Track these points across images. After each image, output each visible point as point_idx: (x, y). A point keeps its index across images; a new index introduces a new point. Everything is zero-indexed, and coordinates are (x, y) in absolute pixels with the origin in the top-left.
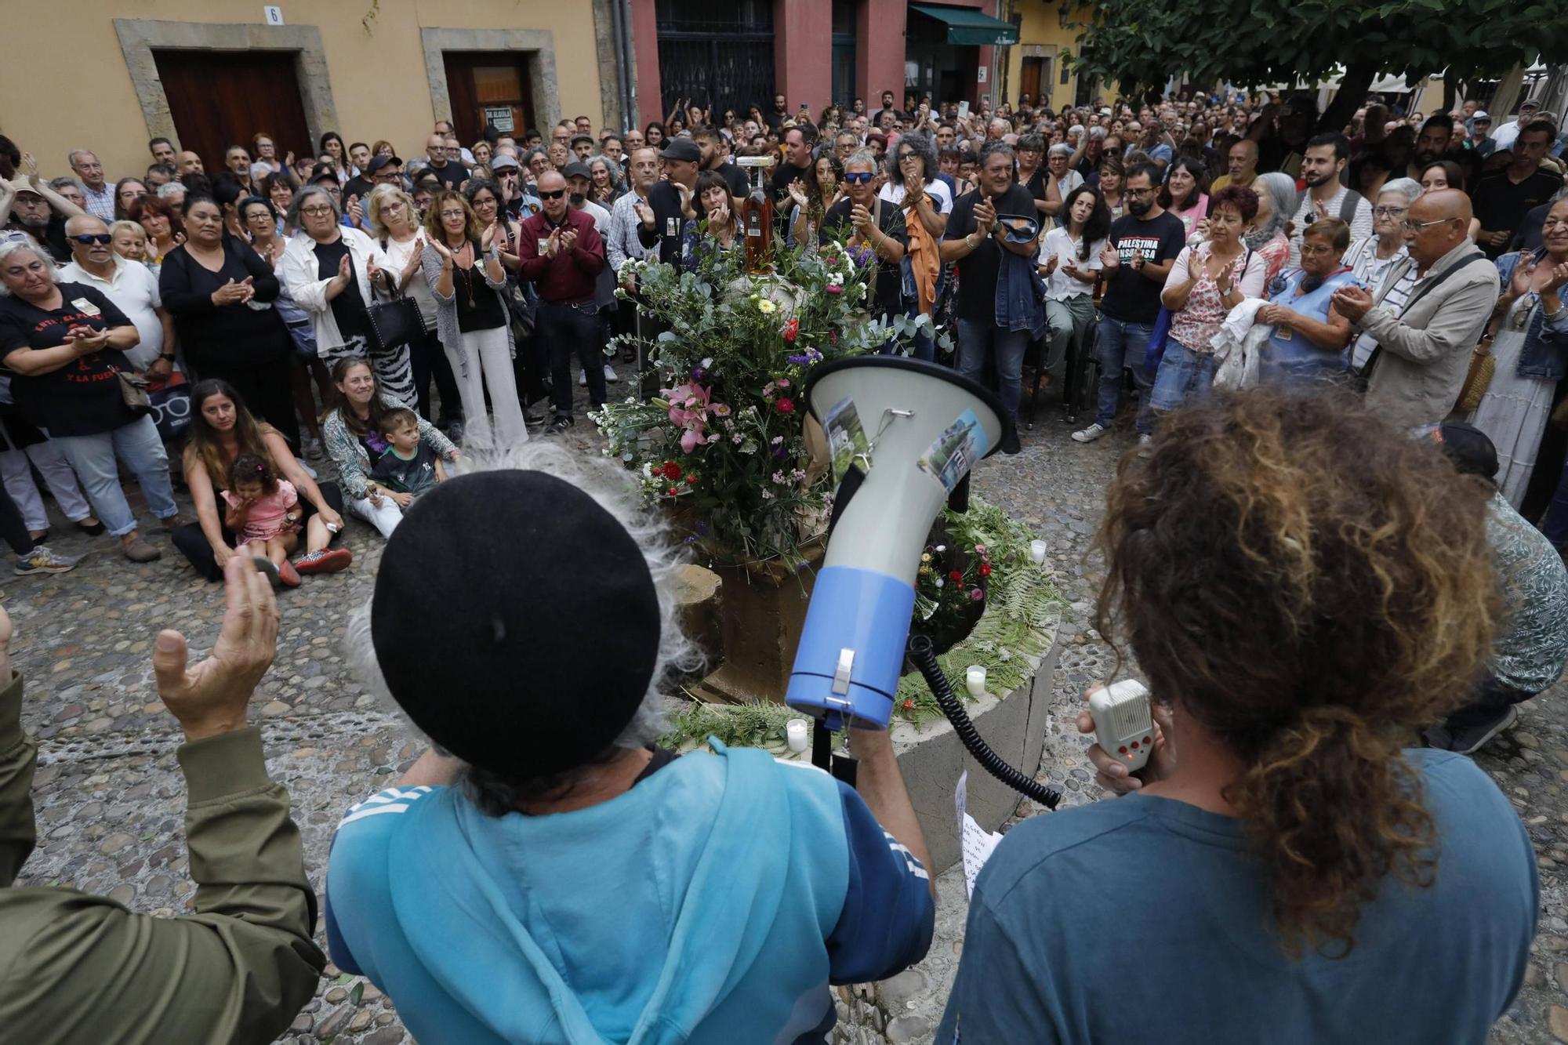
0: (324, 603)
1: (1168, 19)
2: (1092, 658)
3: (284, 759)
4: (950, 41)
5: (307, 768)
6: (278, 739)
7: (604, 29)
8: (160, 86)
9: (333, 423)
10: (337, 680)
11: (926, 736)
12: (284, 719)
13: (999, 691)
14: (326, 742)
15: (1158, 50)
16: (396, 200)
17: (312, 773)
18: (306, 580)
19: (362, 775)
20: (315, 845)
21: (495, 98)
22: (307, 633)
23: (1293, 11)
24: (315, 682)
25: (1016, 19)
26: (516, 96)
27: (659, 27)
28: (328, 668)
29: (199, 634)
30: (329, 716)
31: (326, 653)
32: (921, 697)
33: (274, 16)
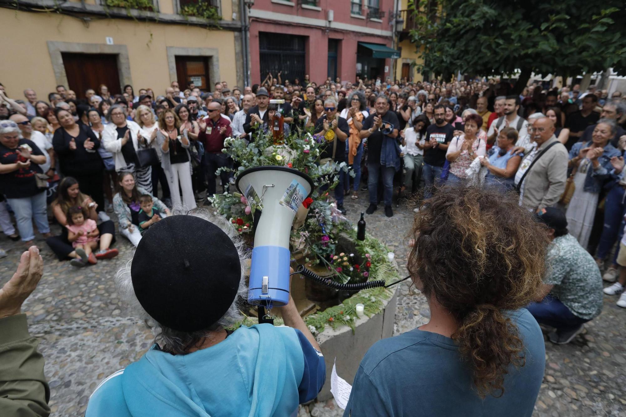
0: (105, 271)
1: (452, 51)
2: (415, 301)
3: (79, 337)
4: (374, 56)
5: (88, 340)
6: (78, 328)
7: (238, 49)
8: (63, 66)
9: (117, 198)
10: (107, 304)
11: (338, 333)
12: (81, 319)
13: (369, 314)
14: (98, 330)
15: (448, 62)
16: (147, 112)
17: (90, 343)
18: (99, 261)
19: (110, 344)
20: (86, 374)
21: (195, 73)
22: (97, 284)
23: (497, 50)
24: (96, 304)
25: (400, 49)
26: (204, 73)
27: (260, 48)
28: (103, 298)
29: (52, 283)
30: (100, 318)
31: (103, 292)
32: (337, 317)
33: (110, 41)
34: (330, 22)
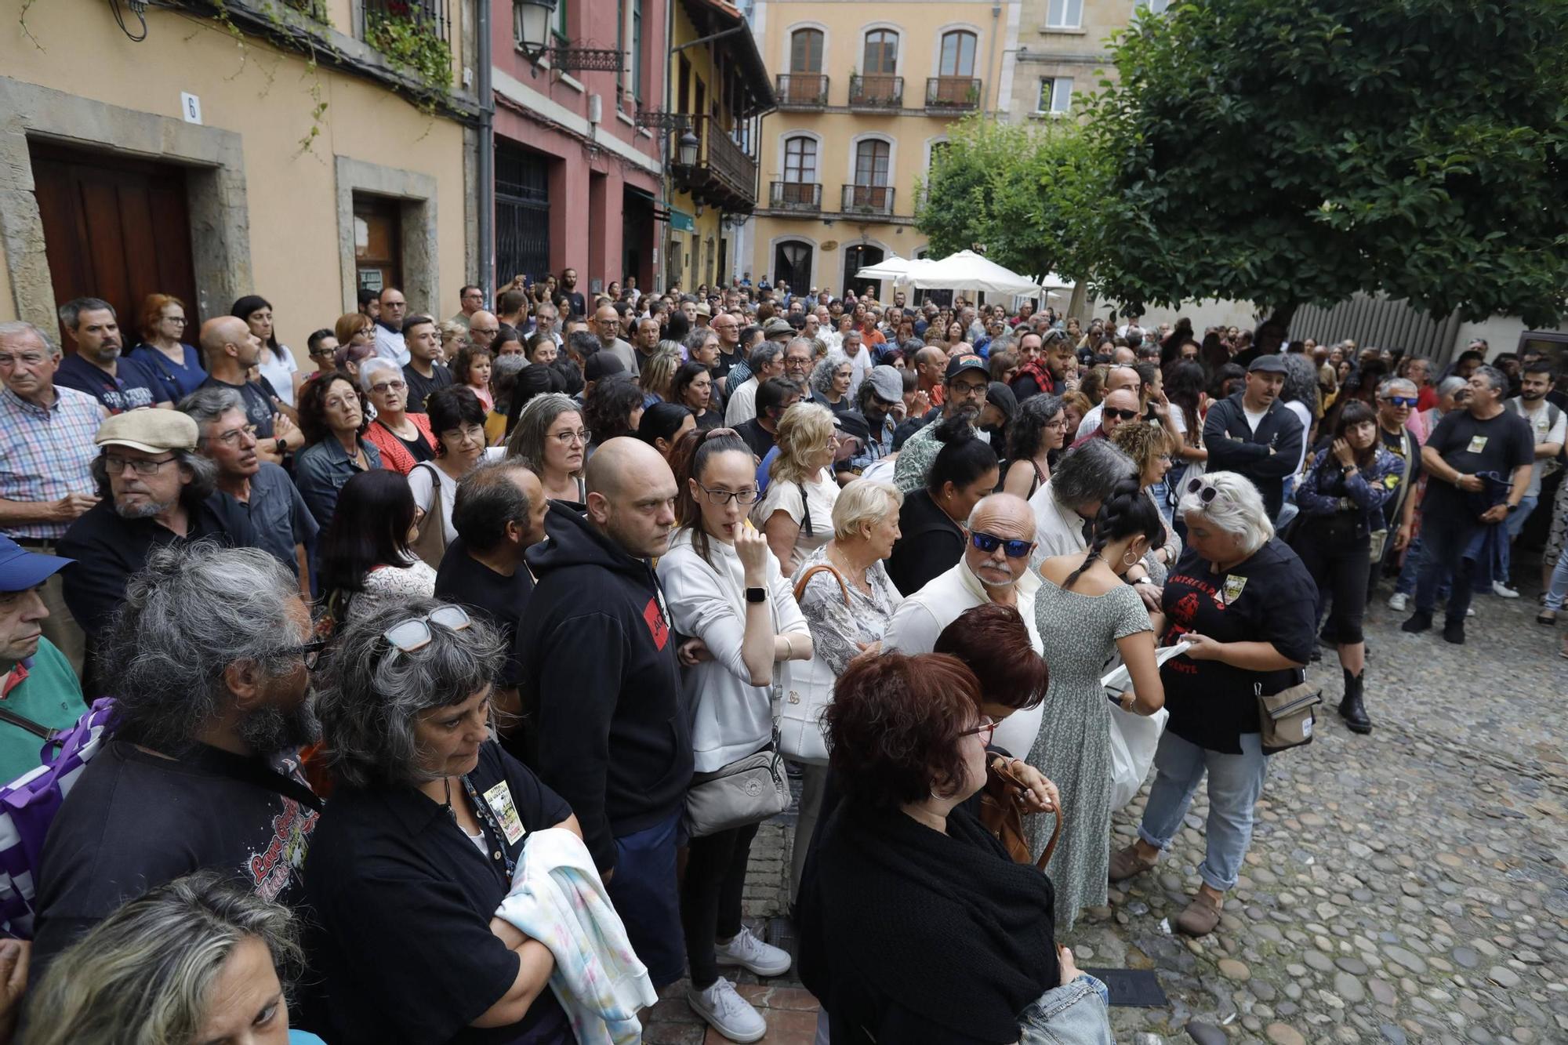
33: (191, 109)
34: (593, 124)
